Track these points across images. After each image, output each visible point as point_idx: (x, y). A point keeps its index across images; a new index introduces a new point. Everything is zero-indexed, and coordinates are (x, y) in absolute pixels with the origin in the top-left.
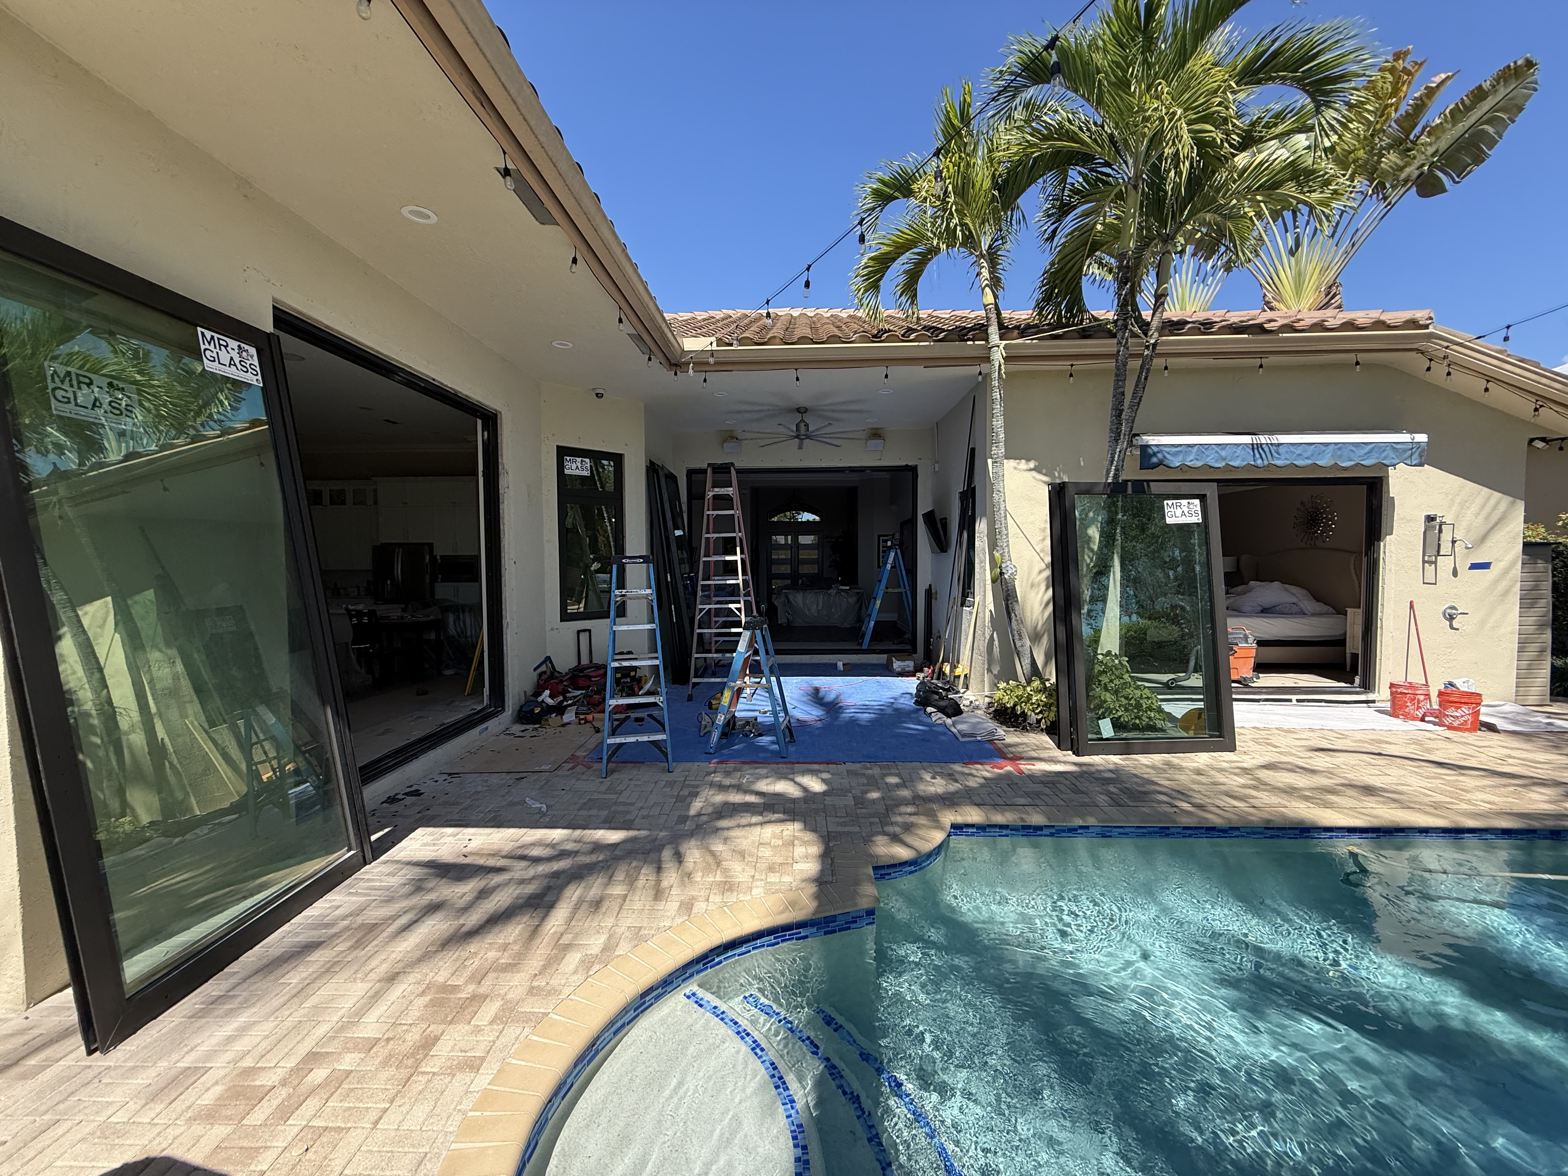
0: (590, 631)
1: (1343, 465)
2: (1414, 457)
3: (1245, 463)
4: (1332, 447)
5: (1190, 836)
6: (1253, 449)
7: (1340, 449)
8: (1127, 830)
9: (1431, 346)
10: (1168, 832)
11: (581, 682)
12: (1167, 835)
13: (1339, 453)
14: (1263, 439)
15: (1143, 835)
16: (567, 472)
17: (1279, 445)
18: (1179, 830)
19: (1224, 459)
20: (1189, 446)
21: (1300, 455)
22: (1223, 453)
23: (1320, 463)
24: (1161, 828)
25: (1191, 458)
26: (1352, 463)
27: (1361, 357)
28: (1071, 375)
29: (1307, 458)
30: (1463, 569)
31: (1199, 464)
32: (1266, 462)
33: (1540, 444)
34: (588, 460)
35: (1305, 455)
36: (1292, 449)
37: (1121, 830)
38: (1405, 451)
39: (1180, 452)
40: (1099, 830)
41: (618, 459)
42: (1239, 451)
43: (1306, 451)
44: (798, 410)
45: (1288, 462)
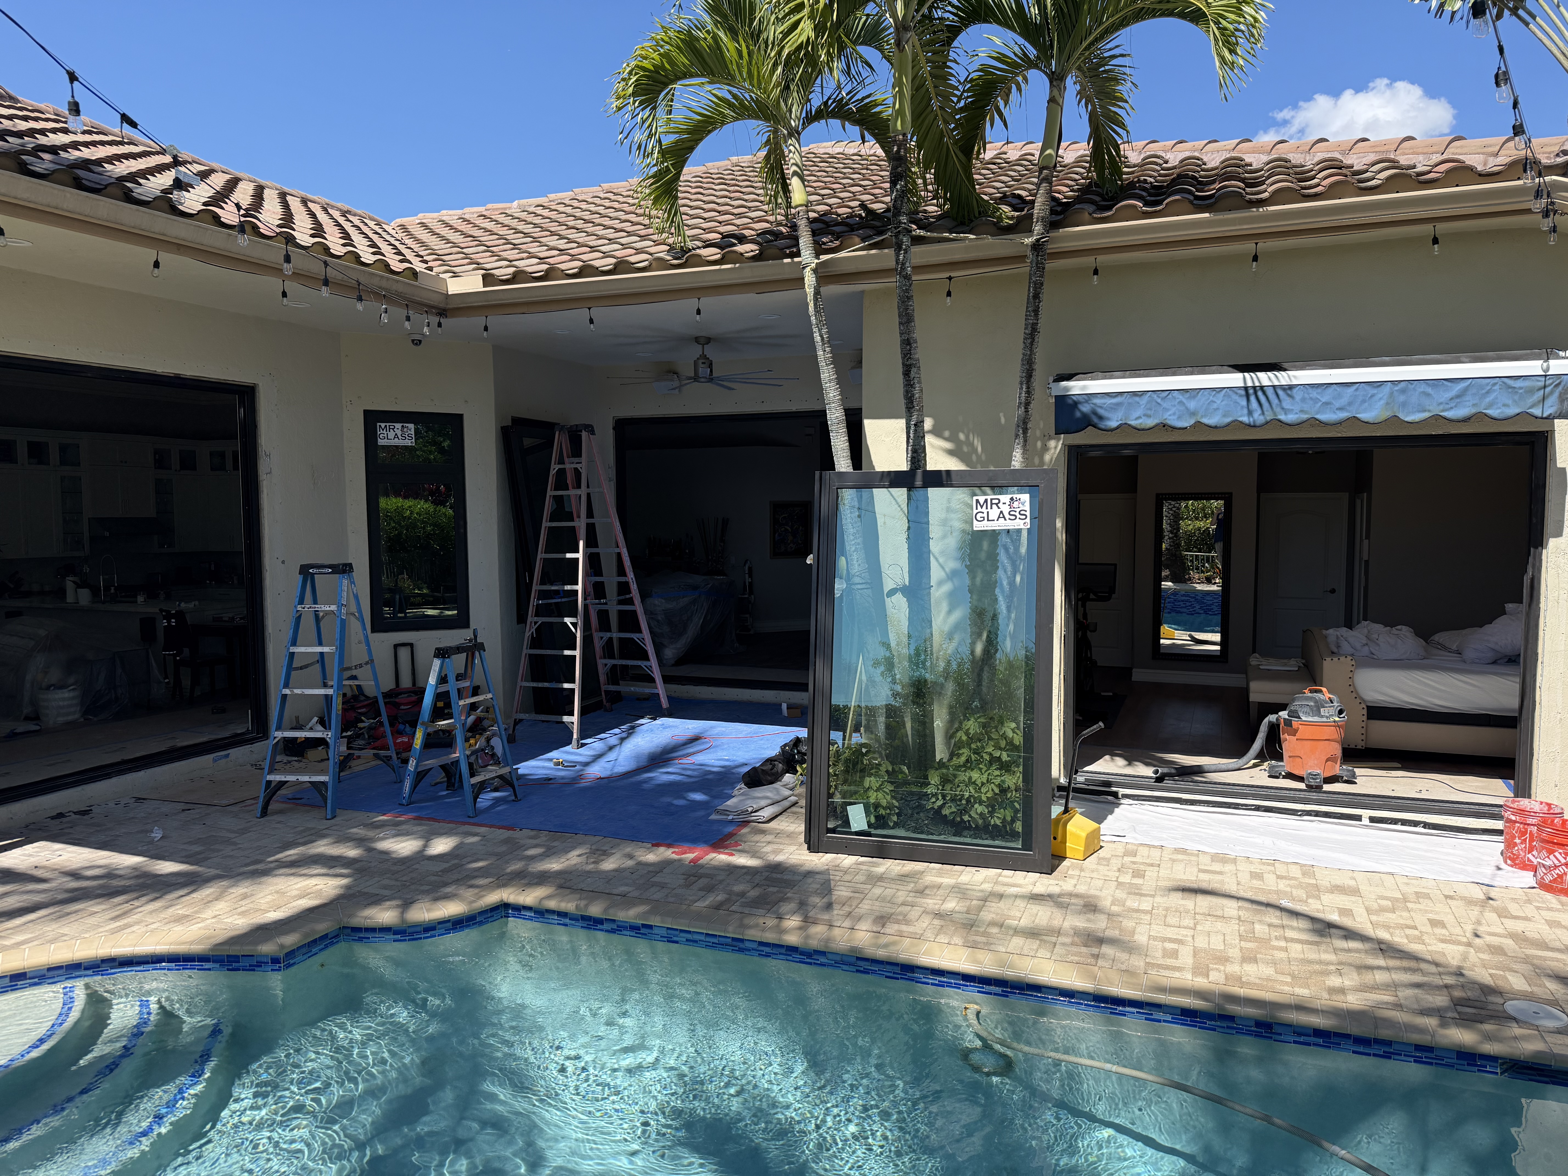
0: (411, 645)
1: (1409, 419)
2: (1548, 402)
3: (1228, 420)
4: (1387, 389)
5: (767, 955)
6: (1248, 396)
7: (1403, 391)
8: (696, 937)
10: (741, 945)
12: (741, 950)
13: (1402, 398)
14: (1265, 378)
15: (713, 946)
17: (1291, 387)
18: (755, 946)
19: (1193, 414)
20: (1134, 394)
21: (1327, 403)
22: (1192, 405)
23: (1363, 416)
24: (734, 939)
25: (1138, 413)
26: (1426, 415)
27: (1441, 227)
29: (1341, 409)
31: (1150, 422)
32: (1269, 416)
34: (411, 426)
35: (1338, 404)
36: (1314, 394)
37: (689, 936)
38: (1531, 391)
39: (1119, 404)
40: (664, 932)
41: (456, 420)
42: (1219, 399)
43: (1339, 396)
44: (697, 340)
45: (1305, 417)
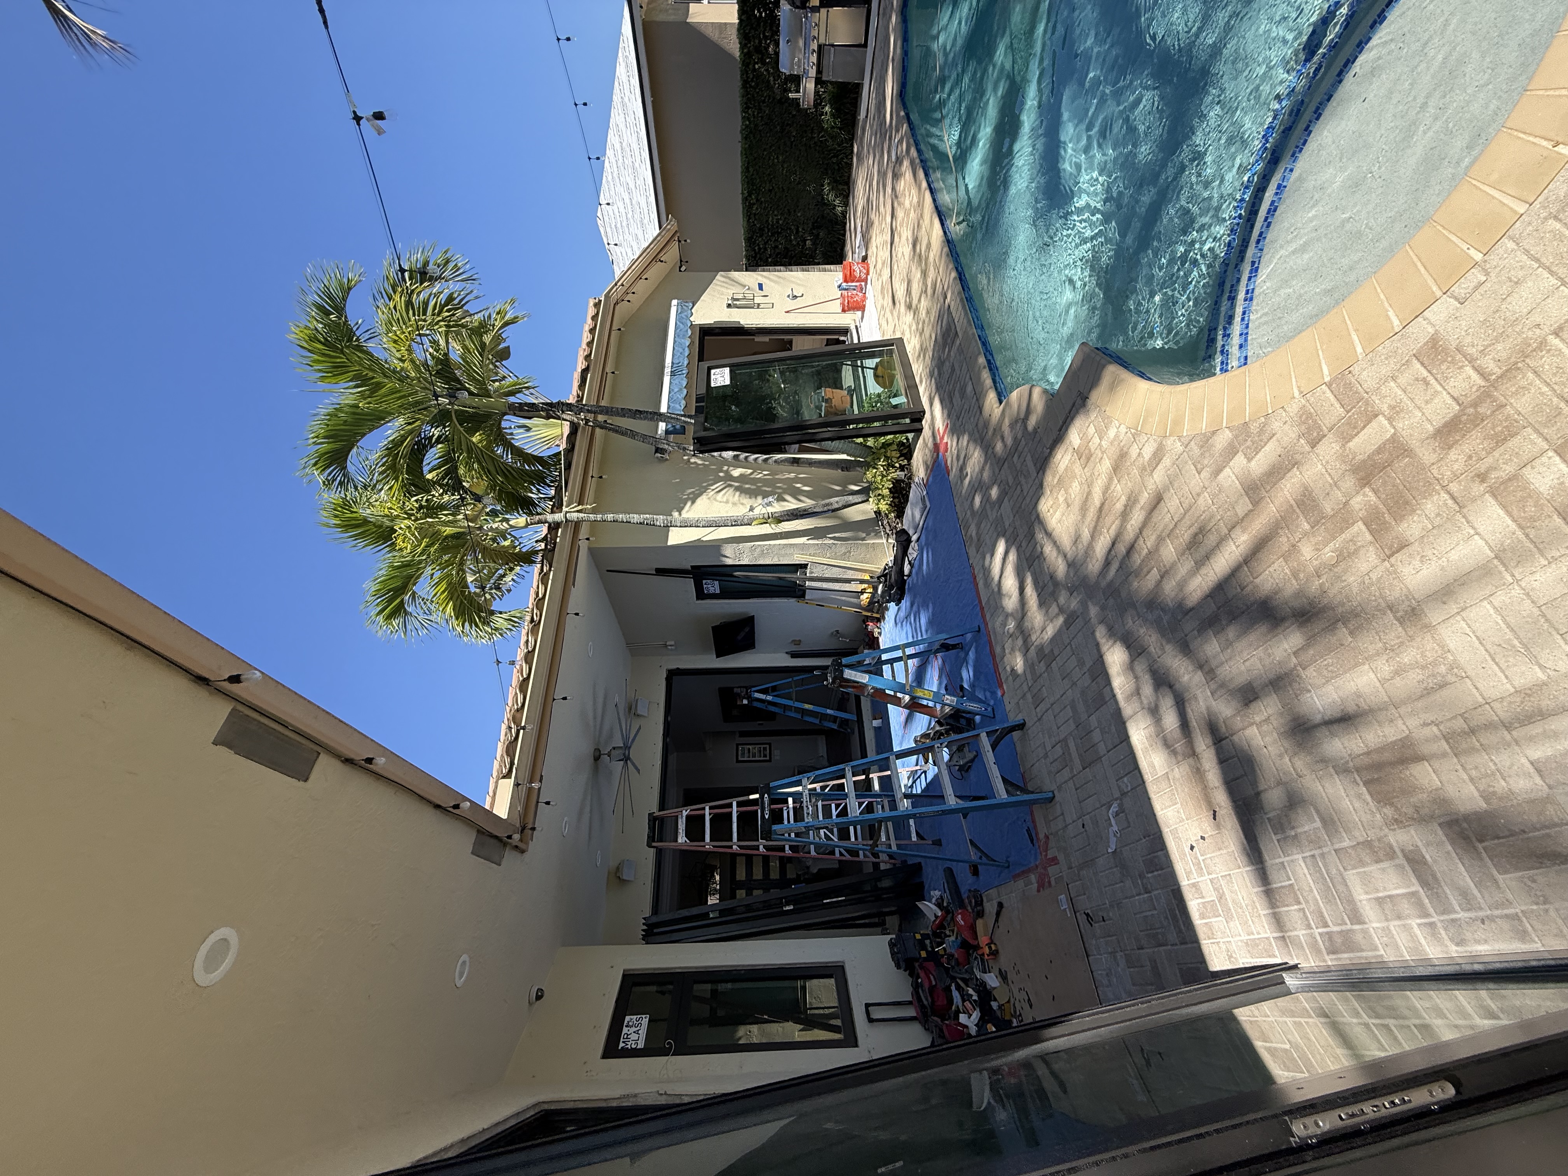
0: (867, 1006)
9: (614, 297)
11: (941, 1001)
14: (668, 370)
16: (641, 1045)
17: (673, 363)
27: (612, 344)
28: (601, 477)
30: (763, 293)
33: (683, 269)
34: (627, 1018)
41: (631, 980)
44: (596, 758)
